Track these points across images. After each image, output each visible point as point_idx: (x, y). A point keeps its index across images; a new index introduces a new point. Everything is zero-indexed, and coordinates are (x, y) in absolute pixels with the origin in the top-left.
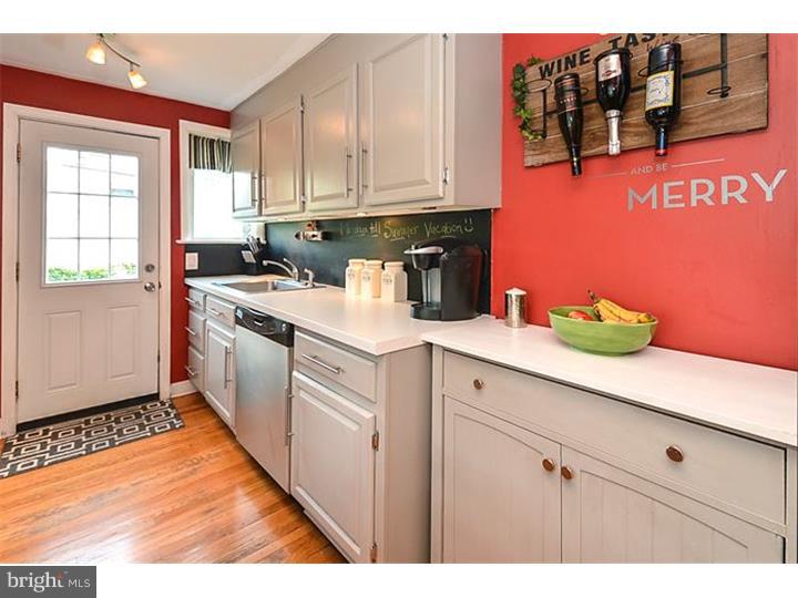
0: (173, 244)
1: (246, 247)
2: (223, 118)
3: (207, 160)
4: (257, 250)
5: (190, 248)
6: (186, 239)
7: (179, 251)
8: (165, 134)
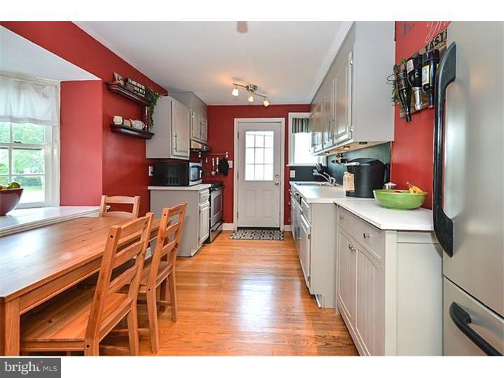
0: (285, 166)
1: (315, 168)
2: (307, 108)
3: (300, 129)
4: (320, 169)
5: (292, 168)
6: (291, 164)
7: (288, 169)
8: (283, 120)
